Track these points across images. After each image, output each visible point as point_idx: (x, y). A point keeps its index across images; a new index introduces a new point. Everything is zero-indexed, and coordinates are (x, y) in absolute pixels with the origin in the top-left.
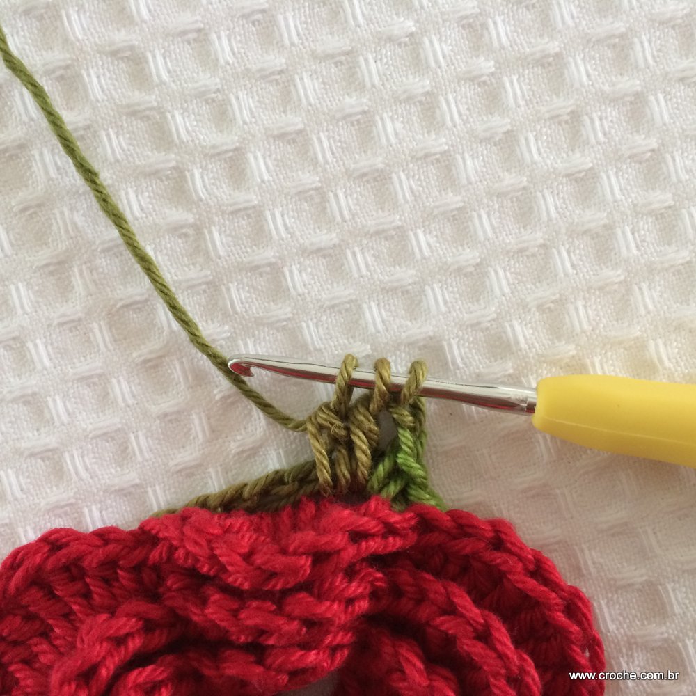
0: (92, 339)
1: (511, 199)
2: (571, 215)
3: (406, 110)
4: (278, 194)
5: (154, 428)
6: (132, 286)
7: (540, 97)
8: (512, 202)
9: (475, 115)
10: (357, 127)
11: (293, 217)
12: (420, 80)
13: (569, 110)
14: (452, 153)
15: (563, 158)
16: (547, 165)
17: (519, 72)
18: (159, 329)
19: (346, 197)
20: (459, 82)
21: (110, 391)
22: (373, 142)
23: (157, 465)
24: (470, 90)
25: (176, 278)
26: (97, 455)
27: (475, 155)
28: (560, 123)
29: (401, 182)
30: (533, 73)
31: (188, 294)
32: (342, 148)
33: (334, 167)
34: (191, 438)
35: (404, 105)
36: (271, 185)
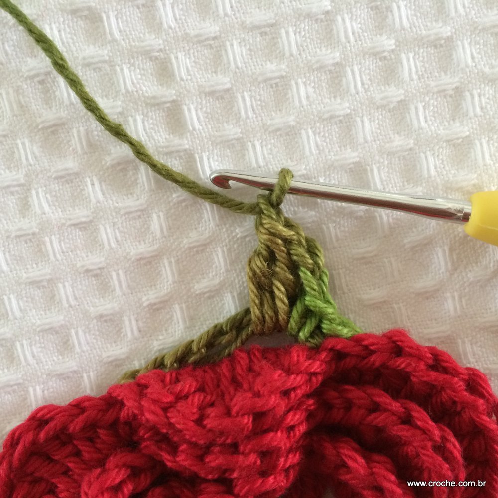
0: (44, 250)
1: (399, 157)
2: (447, 174)
3: (317, 77)
4: (206, 141)
5: (91, 326)
6: (79, 209)
7: (431, 73)
8: (399, 160)
9: (375, 85)
10: (275, 89)
11: (217, 161)
12: (331, 53)
13: (454, 86)
14: (353, 116)
15: (445, 126)
16: (431, 131)
17: (414, 51)
18: (100, 245)
19: (262, 147)
20: (364, 56)
21: (56, 293)
22: (288, 102)
23: (92, 355)
24: (373, 63)
25: (117, 205)
26: (43, 345)
27: (372, 119)
28: (445, 97)
29: (308, 137)
30: (427, 52)
31: (126, 219)
32: (262, 106)
33: (254, 121)
34: (122, 335)
35: (316, 72)
36: (200, 133)
